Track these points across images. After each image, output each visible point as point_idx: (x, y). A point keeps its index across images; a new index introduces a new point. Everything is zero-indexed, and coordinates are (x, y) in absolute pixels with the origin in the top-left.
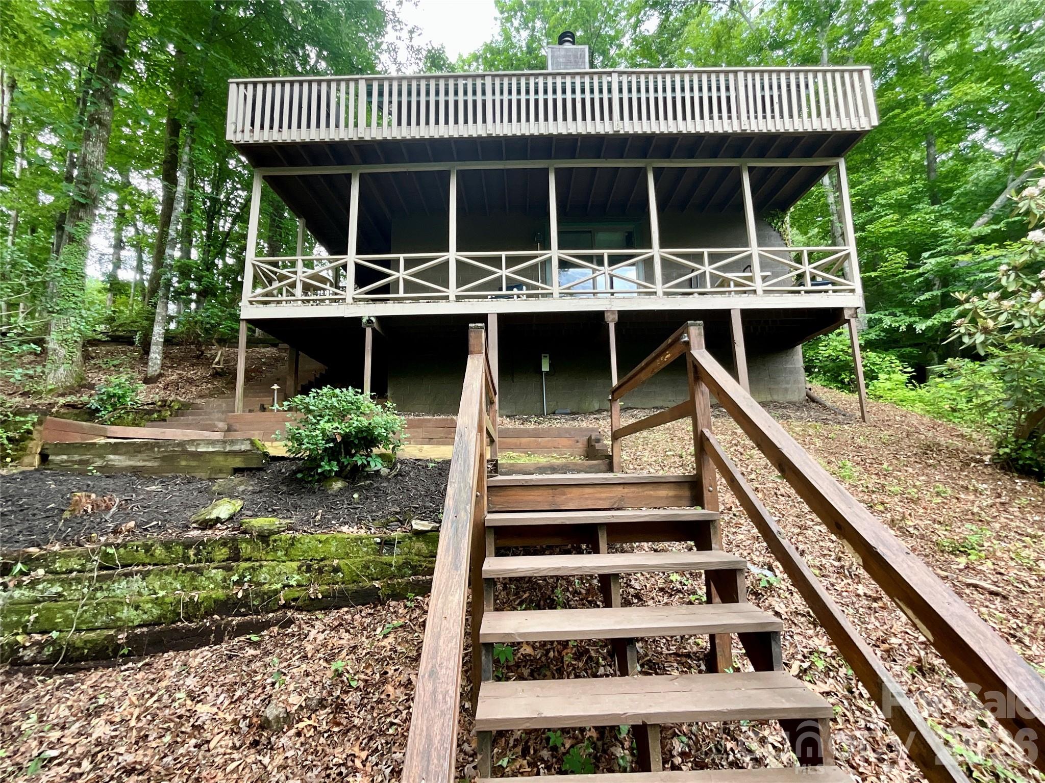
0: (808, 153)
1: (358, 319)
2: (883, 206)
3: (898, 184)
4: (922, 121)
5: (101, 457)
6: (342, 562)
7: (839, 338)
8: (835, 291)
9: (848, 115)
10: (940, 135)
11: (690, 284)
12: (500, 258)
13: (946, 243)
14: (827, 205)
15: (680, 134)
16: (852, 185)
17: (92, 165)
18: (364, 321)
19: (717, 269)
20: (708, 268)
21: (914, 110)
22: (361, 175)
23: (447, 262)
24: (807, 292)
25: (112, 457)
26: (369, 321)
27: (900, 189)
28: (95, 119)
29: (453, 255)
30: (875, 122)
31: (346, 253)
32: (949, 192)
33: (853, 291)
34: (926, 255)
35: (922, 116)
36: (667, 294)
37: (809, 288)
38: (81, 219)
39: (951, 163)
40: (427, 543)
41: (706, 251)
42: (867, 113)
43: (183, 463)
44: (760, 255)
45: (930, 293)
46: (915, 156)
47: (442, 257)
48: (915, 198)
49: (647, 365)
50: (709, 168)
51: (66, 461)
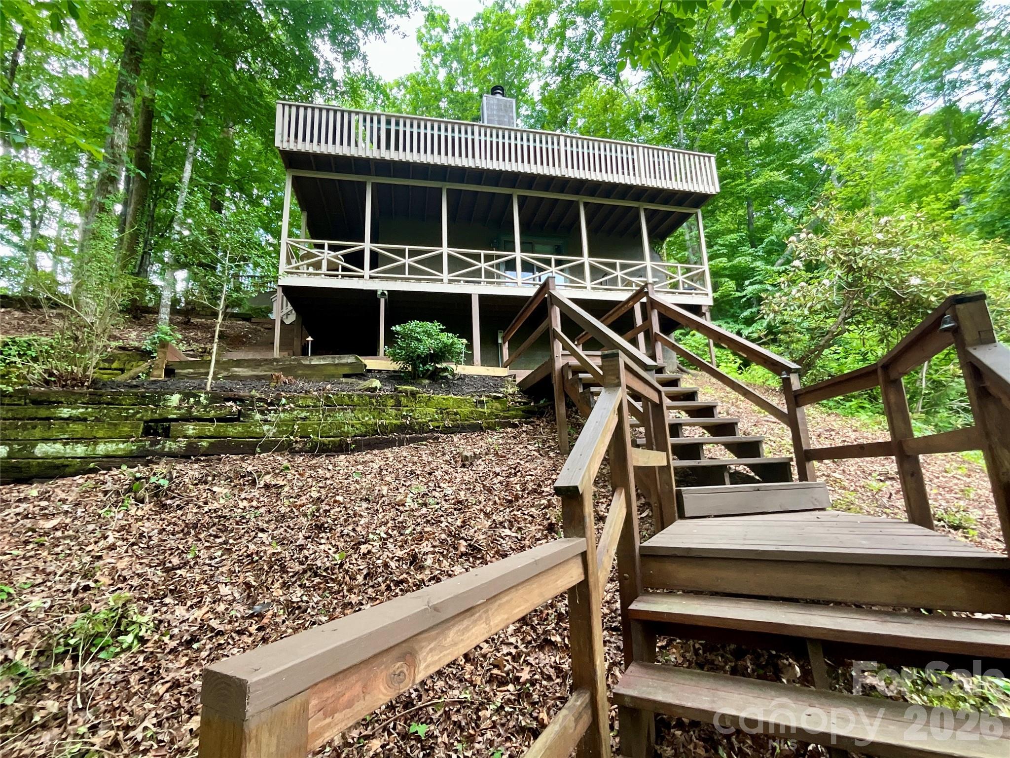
0: (680, 204)
1: (375, 292)
2: (721, 245)
3: (731, 232)
4: (744, 190)
5: (226, 370)
6: (459, 410)
7: (693, 338)
8: (696, 294)
9: (703, 183)
10: (755, 200)
11: (606, 283)
12: (480, 255)
13: (759, 275)
14: (684, 241)
15: (604, 182)
16: (705, 227)
17: (119, 147)
18: (379, 293)
19: (625, 274)
20: (619, 273)
21: (739, 182)
22: (373, 183)
23: (441, 254)
24: (680, 293)
25: (236, 369)
26: (383, 294)
27: (732, 236)
28: (121, 108)
29: (445, 250)
30: (718, 190)
31: (364, 241)
32: (761, 240)
33: (707, 294)
34: (747, 282)
35: (744, 186)
36: (593, 288)
37: (681, 290)
38: (110, 193)
39: (763, 220)
40: (500, 404)
41: (618, 262)
42: (713, 184)
43: (300, 372)
44: (652, 268)
45: (749, 310)
46: (741, 212)
47: (437, 250)
48: (741, 243)
49: (613, 313)
50: (618, 206)
51: (192, 373)
